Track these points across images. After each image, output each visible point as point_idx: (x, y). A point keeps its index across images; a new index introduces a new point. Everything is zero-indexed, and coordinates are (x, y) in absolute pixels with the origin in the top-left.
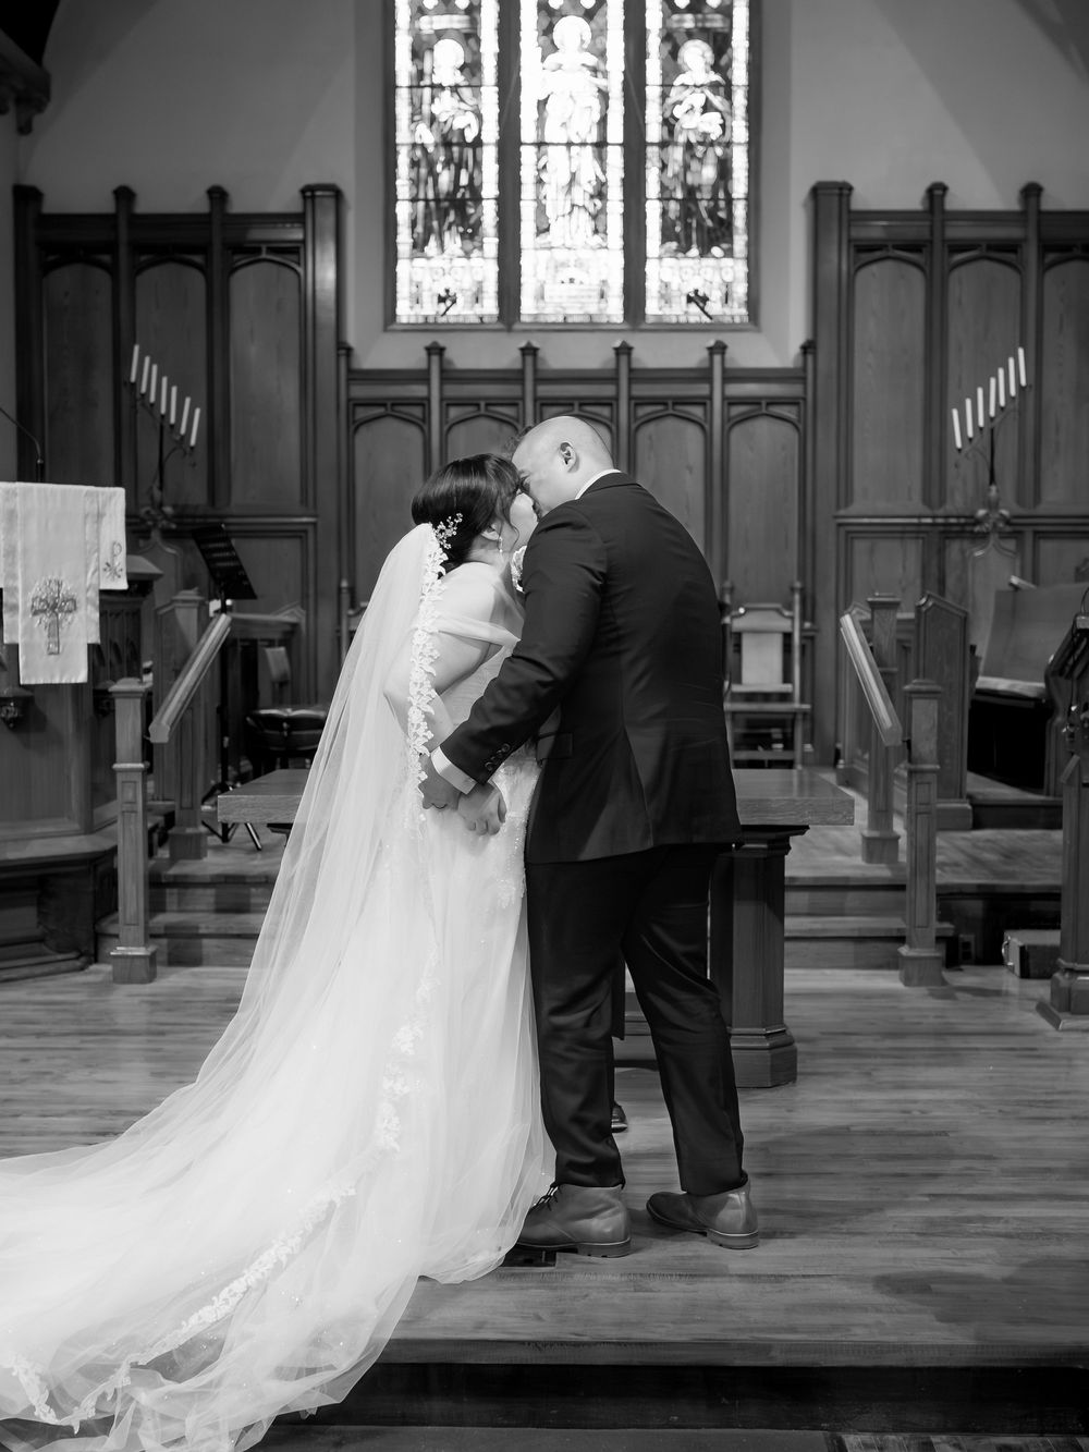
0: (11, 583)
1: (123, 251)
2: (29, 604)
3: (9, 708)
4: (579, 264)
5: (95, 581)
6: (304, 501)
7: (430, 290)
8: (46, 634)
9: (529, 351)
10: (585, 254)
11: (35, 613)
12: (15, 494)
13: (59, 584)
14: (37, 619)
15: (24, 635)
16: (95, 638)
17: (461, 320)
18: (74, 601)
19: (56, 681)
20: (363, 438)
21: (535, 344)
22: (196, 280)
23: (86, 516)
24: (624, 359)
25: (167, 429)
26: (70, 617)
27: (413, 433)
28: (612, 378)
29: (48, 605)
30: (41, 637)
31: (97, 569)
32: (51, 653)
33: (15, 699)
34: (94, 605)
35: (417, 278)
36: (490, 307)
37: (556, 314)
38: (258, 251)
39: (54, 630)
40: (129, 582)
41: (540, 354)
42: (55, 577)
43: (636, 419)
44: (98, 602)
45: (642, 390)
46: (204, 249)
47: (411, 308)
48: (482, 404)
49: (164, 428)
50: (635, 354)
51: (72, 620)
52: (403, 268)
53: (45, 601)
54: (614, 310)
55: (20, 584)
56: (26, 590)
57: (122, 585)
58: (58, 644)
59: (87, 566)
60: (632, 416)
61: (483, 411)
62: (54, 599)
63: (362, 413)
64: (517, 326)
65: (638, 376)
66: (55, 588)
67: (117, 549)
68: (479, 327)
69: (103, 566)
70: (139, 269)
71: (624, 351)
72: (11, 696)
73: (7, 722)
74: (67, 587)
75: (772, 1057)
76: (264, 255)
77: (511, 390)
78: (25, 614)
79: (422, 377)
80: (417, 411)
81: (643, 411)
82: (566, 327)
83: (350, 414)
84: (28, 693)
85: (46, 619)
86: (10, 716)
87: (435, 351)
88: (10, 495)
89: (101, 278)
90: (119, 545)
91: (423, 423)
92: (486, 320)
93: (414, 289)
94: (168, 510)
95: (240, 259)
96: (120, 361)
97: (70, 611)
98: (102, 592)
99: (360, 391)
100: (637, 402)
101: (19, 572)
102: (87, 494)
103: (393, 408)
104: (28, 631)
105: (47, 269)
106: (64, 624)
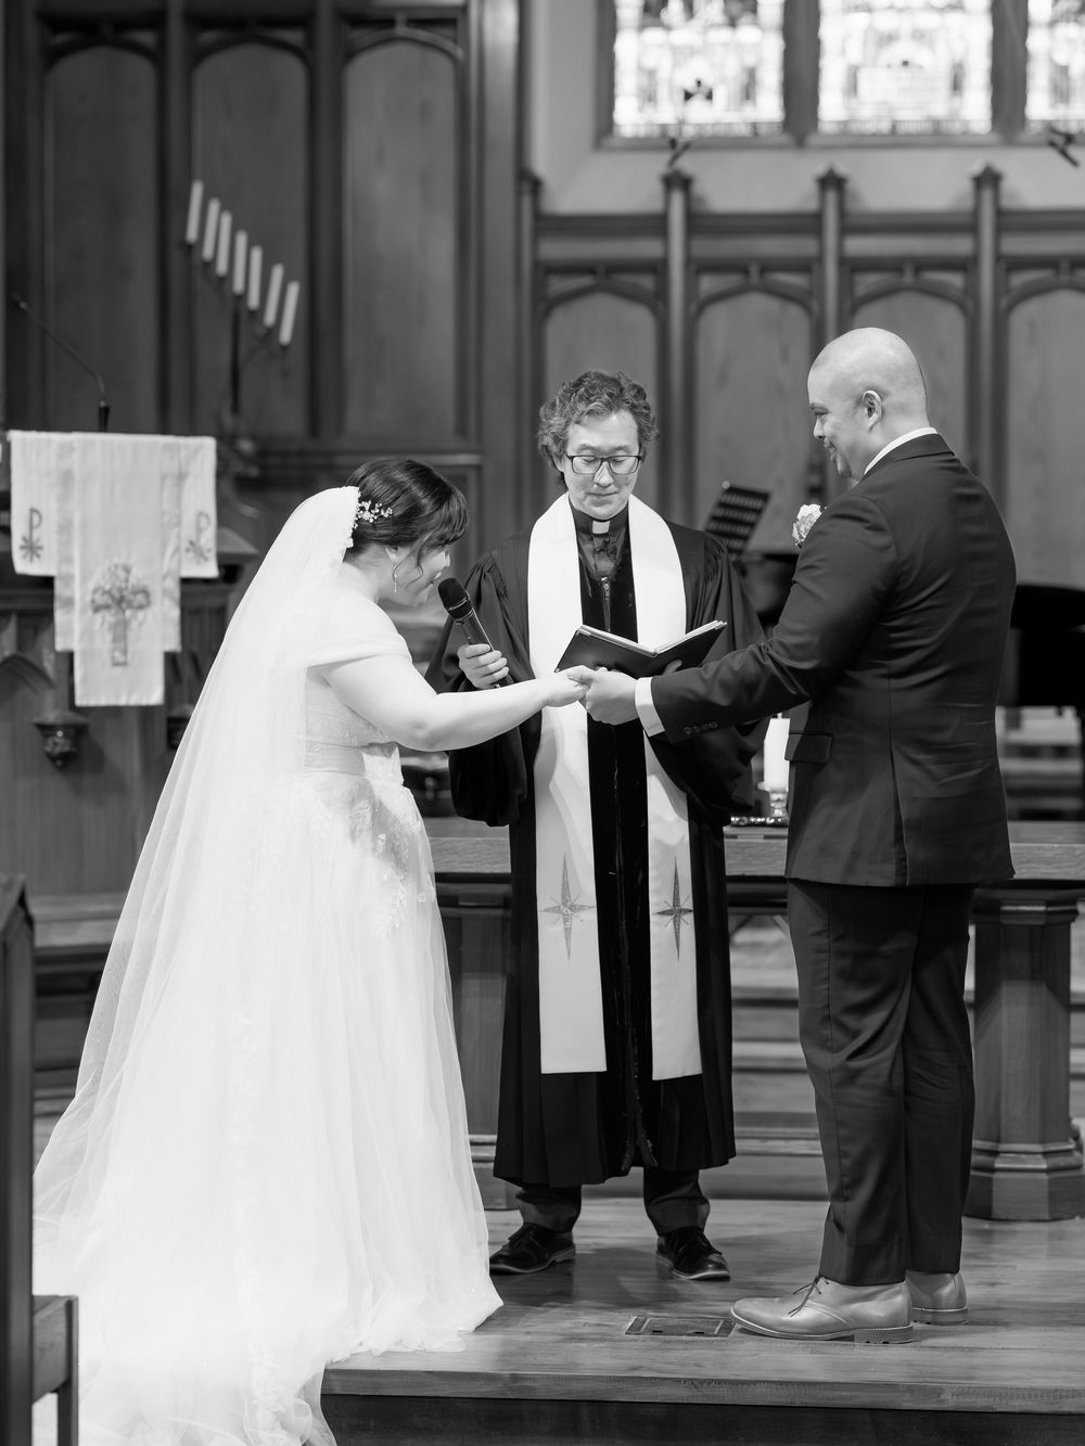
0: (65, 569)
1: (175, 28)
2: (89, 598)
3: (57, 740)
4: (919, 36)
5: (174, 566)
6: (461, 429)
7: (670, 81)
8: (109, 637)
9: (832, 182)
10: (928, 21)
11: (97, 609)
12: (72, 449)
13: (127, 570)
14: (99, 617)
15: (82, 637)
16: (174, 644)
17: (721, 130)
18: (145, 592)
19: (123, 701)
20: (560, 326)
21: (842, 169)
22: (291, 71)
23: (163, 478)
24: (987, 194)
25: (244, 317)
26: (141, 615)
27: (640, 318)
28: (967, 225)
29: (112, 597)
30: (104, 642)
31: (177, 550)
32: (116, 664)
33: (65, 727)
34: (172, 598)
35: (649, 63)
36: (769, 107)
37: (879, 119)
38: (388, 22)
39: (120, 632)
40: (221, 566)
41: (850, 186)
42: (122, 560)
43: (1008, 291)
44: (177, 594)
45: (1016, 245)
46: (304, 21)
47: (641, 109)
48: (754, 269)
49: (240, 316)
50: (1008, 185)
51: (145, 617)
52: (627, 47)
53: (109, 593)
54: (976, 108)
55: (76, 570)
56: (85, 579)
57: (210, 570)
58: (125, 652)
59: (164, 546)
60: (1000, 287)
61: (755, 279)
62: (120, 590)
63: (558, 285)
64: (813, 140)
65: (1011, 221)
66: (122, 575)
67: (203, 521)
68: (751, 141)
69: (185, 545)
70: (197, 56)
71: (988, 180)
72: (59, 722)
73: (52, 758)
74: (138, 576)
75: (1050, 1181)
76: (401, 30)
77: (803, 246)
78: (83, 611)
79: (655, 225)
80: (647, 282)
81: (1019, 280)
82: (895, 140)
83: (538, 285)
84: (81, 719)
85: (109, 617)
86: (58, 750)
87: (677, 182)
88: (67, 450)
89: (139, 71)
90: (207, 517)
91: (657, 301)
92: (763, 130)
93: (645, 81)
94: (246, 446)
95: (361, 35)
96: (169, 206)
97: (141, 607)
98: (185, 581)
99: (555, 249)
100: (1009, 265)
101: (76, 553)
102: (166, 447)
103: (606, 277)
104: (87, 633)
105: (53, 56)
106: (134, 625)
